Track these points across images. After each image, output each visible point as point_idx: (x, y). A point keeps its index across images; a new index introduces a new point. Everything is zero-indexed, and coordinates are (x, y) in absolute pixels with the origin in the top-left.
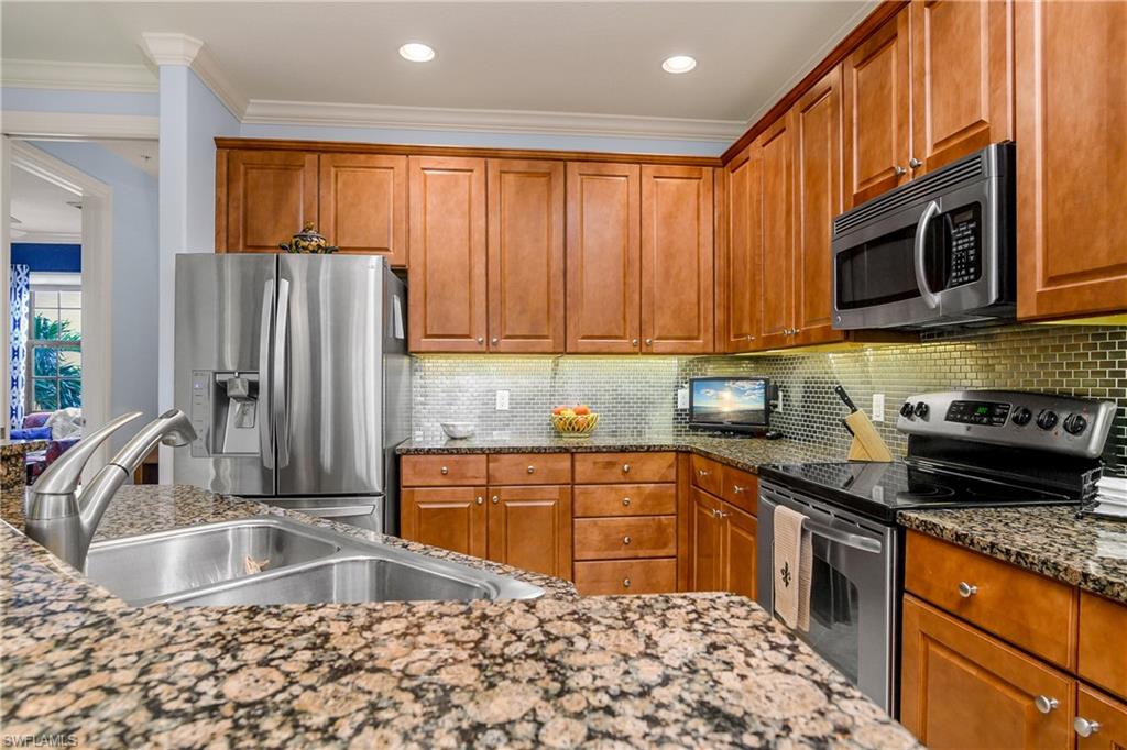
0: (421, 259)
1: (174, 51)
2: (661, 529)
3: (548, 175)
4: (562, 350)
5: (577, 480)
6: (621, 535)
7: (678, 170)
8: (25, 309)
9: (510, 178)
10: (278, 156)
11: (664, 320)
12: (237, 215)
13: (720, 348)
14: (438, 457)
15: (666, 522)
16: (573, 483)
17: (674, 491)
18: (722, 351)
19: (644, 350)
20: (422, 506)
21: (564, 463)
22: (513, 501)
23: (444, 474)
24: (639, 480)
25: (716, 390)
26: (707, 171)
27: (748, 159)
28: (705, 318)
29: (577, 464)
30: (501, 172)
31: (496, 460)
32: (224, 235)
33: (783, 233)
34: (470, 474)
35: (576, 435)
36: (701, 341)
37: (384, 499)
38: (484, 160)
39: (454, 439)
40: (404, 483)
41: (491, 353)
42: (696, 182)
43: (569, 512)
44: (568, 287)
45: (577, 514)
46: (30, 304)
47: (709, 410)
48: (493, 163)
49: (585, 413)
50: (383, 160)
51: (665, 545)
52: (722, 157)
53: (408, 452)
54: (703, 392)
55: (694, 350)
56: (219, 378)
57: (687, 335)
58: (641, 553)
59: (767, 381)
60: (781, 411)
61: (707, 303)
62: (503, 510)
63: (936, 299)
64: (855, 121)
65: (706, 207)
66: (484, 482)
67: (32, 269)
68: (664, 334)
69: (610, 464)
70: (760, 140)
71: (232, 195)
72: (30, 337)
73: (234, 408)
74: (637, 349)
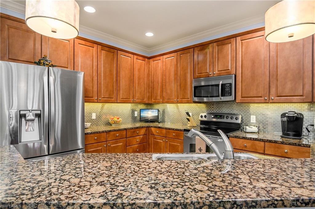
2: (144, 146)
3: (113, 53)
4: (116, 102)
5: (127, 137)
6: (136, 149)
7: (141, 58)
11: (138, 95)
21: (124, 133)
22: (113, 145)
23: (96, 139)
24: (140, 135)
25: (147, 111)
26: (146, 59)
29: (127, 132)
30: (102, 50)
31: (109, 134)
36: (145, 100)
38: (97, 45)
41: (99, 102)
42: (144, 62)
43: (125, 145)
45: (127, 146)
47: (145, 116)
48: (99, 46)
51: (145, 150)
52: (150, 57)
54: (144, 112)
56: (22, 113)
57: (142, 99)
59: (158, 110)
61: (146, 91)
62: (111, 147)
63: (222, 98)
65: (146, 68)
68: (138, 98)
69: (135, 132)
70: (165, 57)
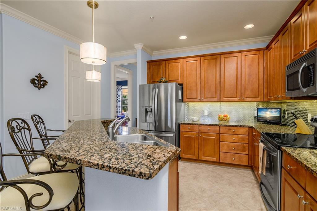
0: (186, 81)
1: (139, 47)
2: (244, 147)
3: (216, 59)
4: (219, 101)
6: (232, 147)
7: (252, 53)
8: (121, 93)
9: (206, 61)
10: (158, 63)
11: (248, 93)
12: (150, 76)
13: (266, 99)
14: (188, 125)
15: (245, 145)
16: (220, 133)
17: (248, 138)
18: (266, 100)
19: (242, 100)
20: (185, 136)
21: (218, 128)
22: (205, 136)
23: (189, 129)
24: (238, 134)
25: (265, 111)
26: (262, 52)
27: (271, 48)
28: (261, 92)
29: (221, 129)
30: (204, 60)
31: (201, 127)
32: (148, 80)
33: (278, 69)
34: (195, 129)
35: (224, 121)
36: (260, 98)
37: (176, 133)
38: (200, 58)
39: (194, 121)
40: (181, 130)
41: (202, 102)
42: (258, 55)
43: (219, 140)
44: (221, 85)
45: (221, 141)
46: (122, 92)
48: (202, 58)
49: (226, 116)
50: (178, 61)
51: (245, 151)
52: (266, 47)
53: (181, 124)
54: (261, 112)
55: (257, 100)
56: (146, 108)
57: (255, 96)
58: (238, 152)
59: (281, 109)
60: (286, 117)
61: (261, 88)
62: (202, 138)
63: (305, 90)
64: (293, 38)
66: (198, 131)
67: (122, 86)
68: (248, 96)
69: (230, 129)
70: (274, 43)
71: (150, 71)
72: (122, 98)
73: (149, 113)
74: (240, 100)
